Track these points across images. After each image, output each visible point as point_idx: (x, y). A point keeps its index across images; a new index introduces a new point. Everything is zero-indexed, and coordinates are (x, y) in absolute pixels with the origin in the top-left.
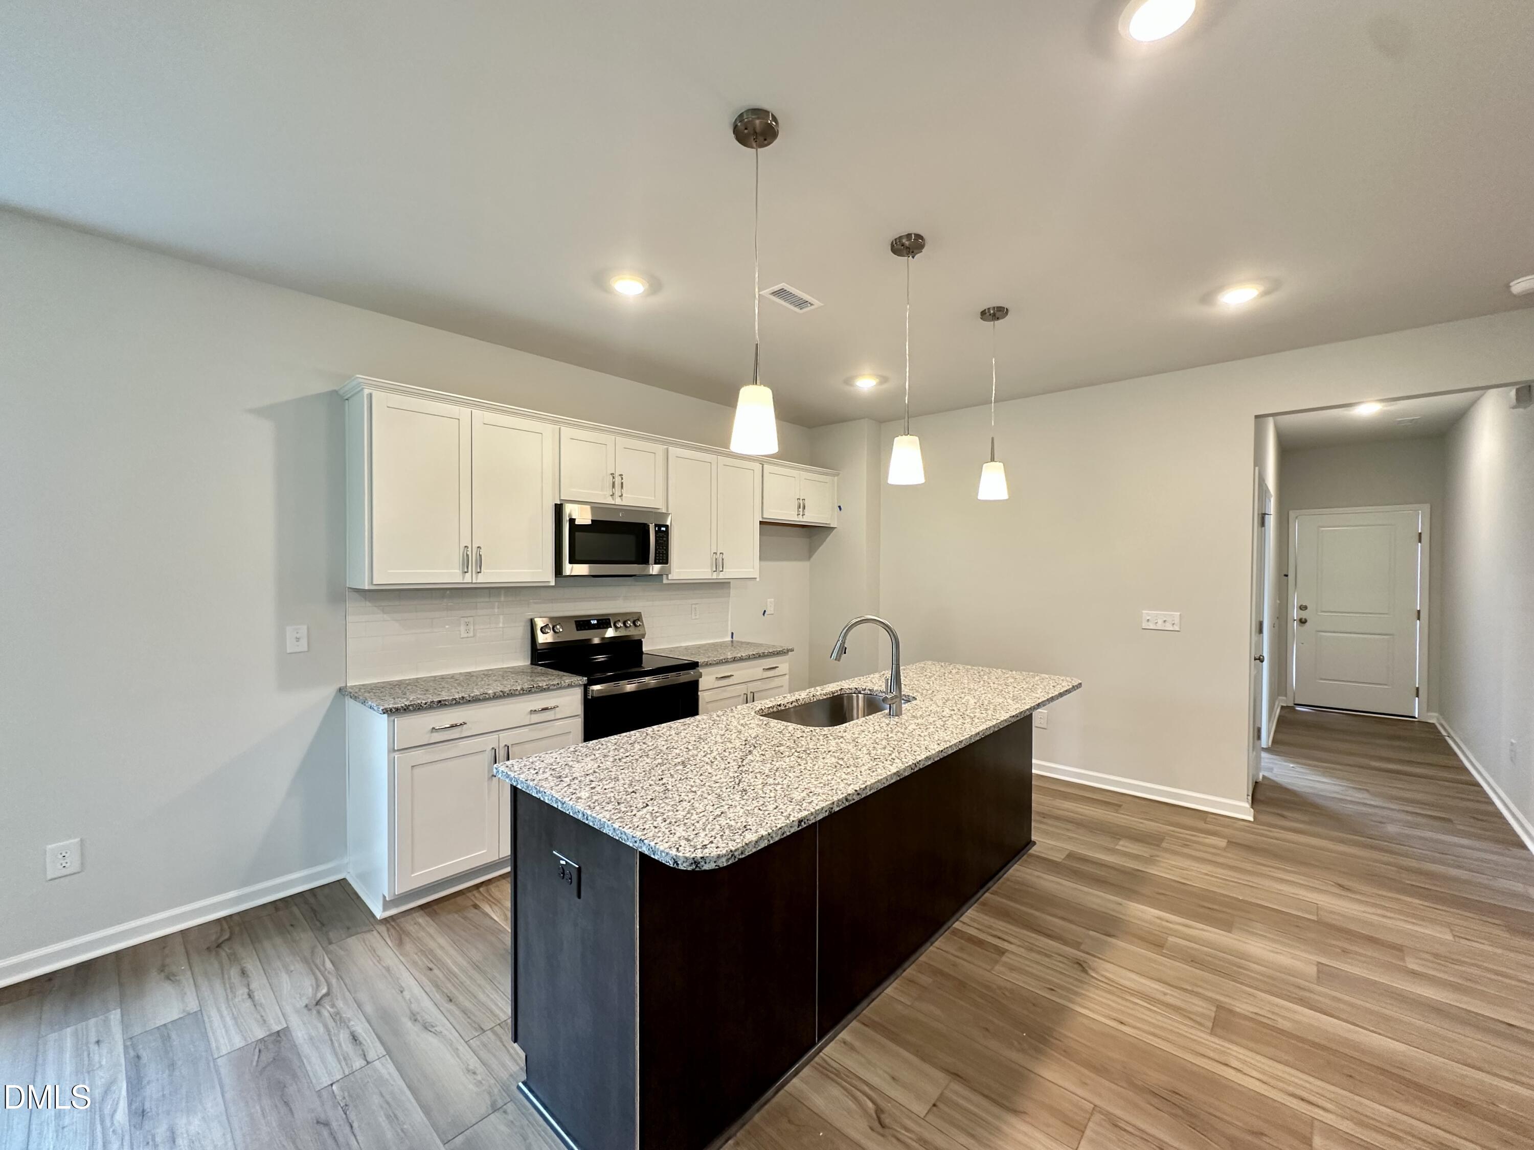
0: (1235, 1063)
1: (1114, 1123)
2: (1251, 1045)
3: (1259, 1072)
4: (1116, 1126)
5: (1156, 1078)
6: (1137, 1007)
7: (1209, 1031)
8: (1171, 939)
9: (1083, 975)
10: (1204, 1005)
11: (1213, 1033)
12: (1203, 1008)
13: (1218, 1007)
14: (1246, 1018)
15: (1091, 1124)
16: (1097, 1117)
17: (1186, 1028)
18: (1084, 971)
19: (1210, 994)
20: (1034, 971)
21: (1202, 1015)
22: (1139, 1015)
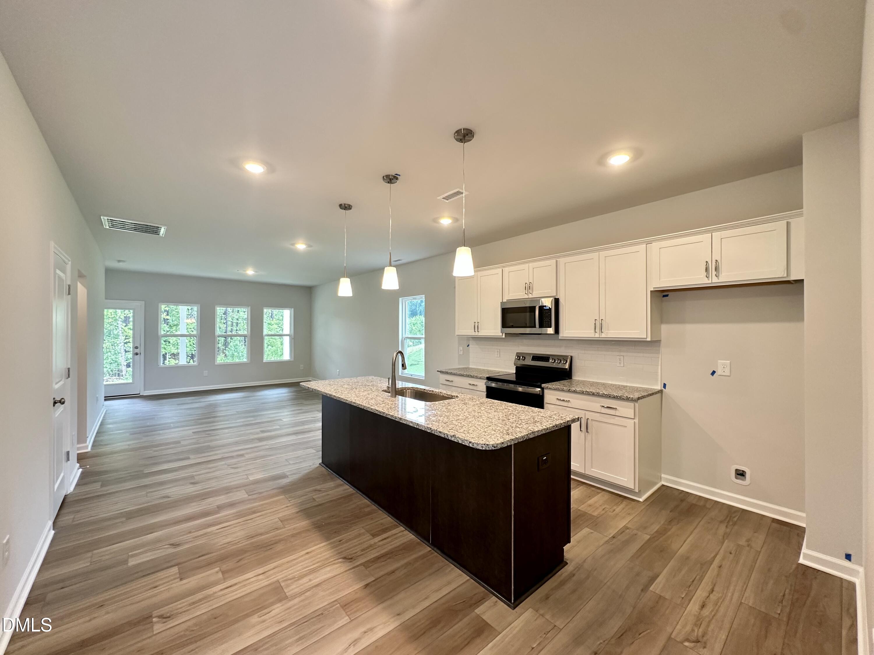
0: (261, 577)
1: (277, 529)
2: (261, 592)
3: (253, 582)
4: (276, 529)
5: (280, 547)
6: (311, 564)
7: (280, 581)
8: (346, 619)
9: (342, 556)
10: (292, 592)
11: (278, 581)
12: (292, 590)
13: (286, 597)
14: (273, 604)
15: (281, 524)
16: (282, 526)
17: (290, 572)
18: (345, 558)
19: (296, 601)
20: (355, 541)
21: (288, 586)
22: (307, 562)
